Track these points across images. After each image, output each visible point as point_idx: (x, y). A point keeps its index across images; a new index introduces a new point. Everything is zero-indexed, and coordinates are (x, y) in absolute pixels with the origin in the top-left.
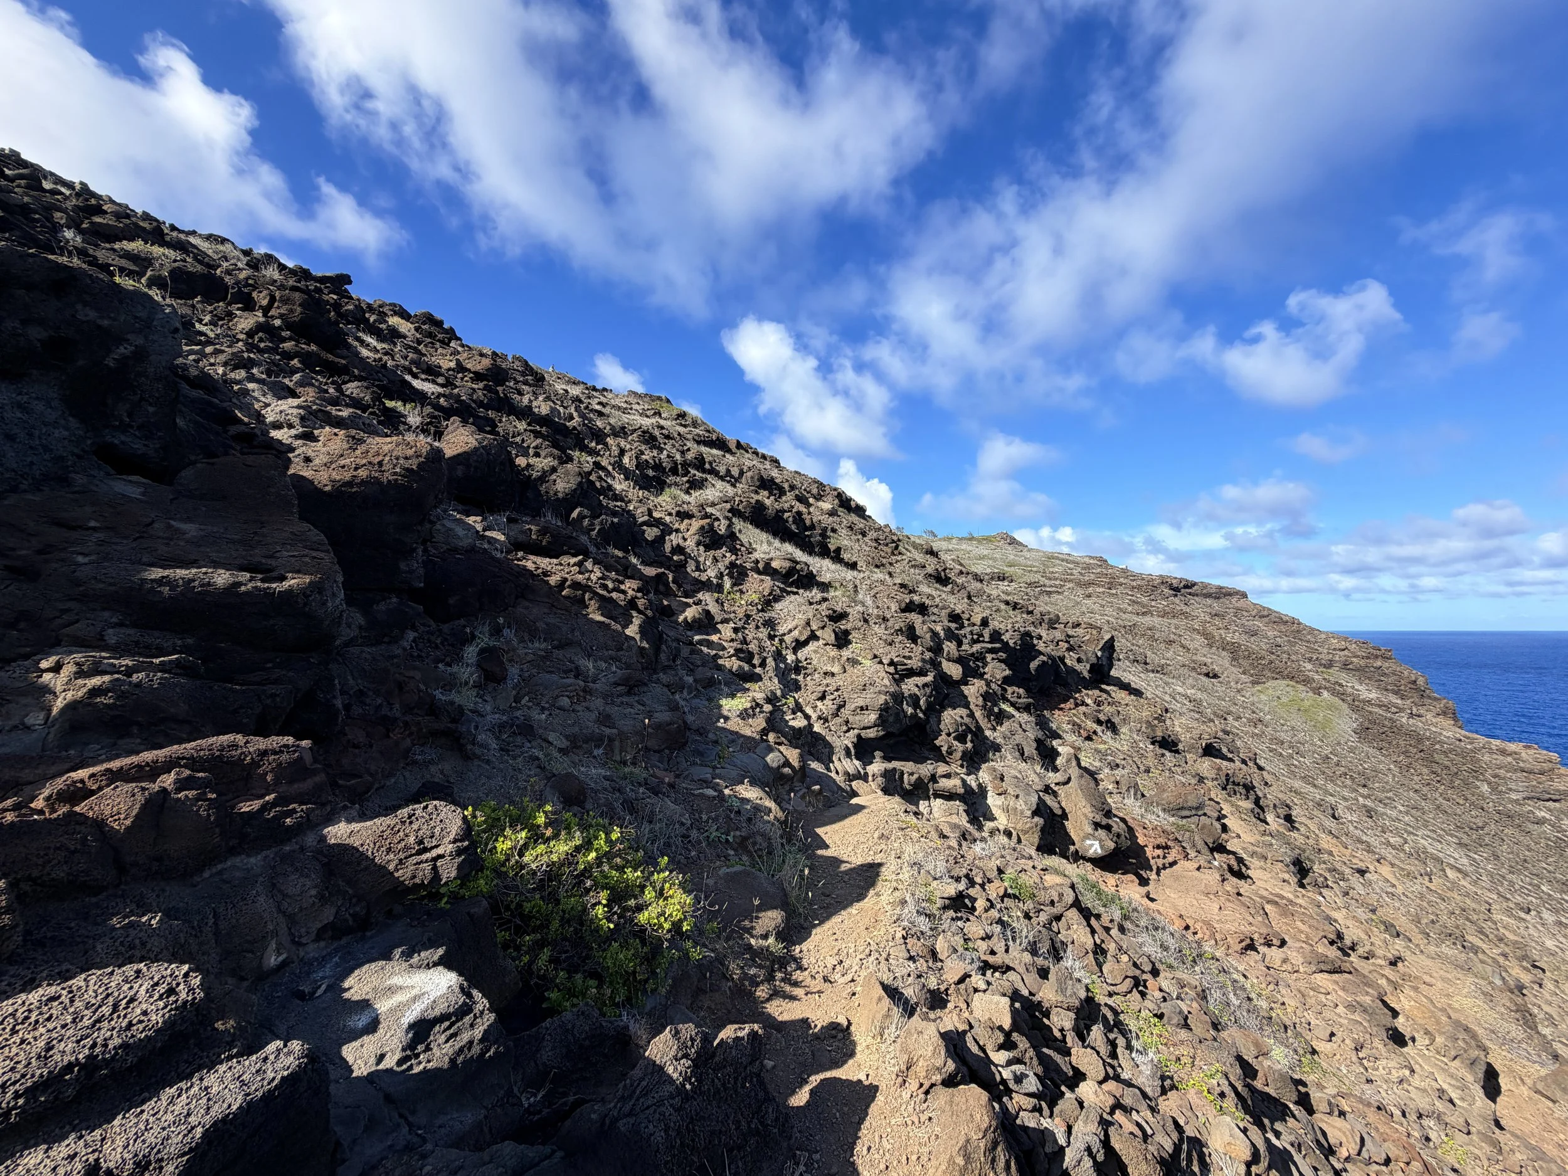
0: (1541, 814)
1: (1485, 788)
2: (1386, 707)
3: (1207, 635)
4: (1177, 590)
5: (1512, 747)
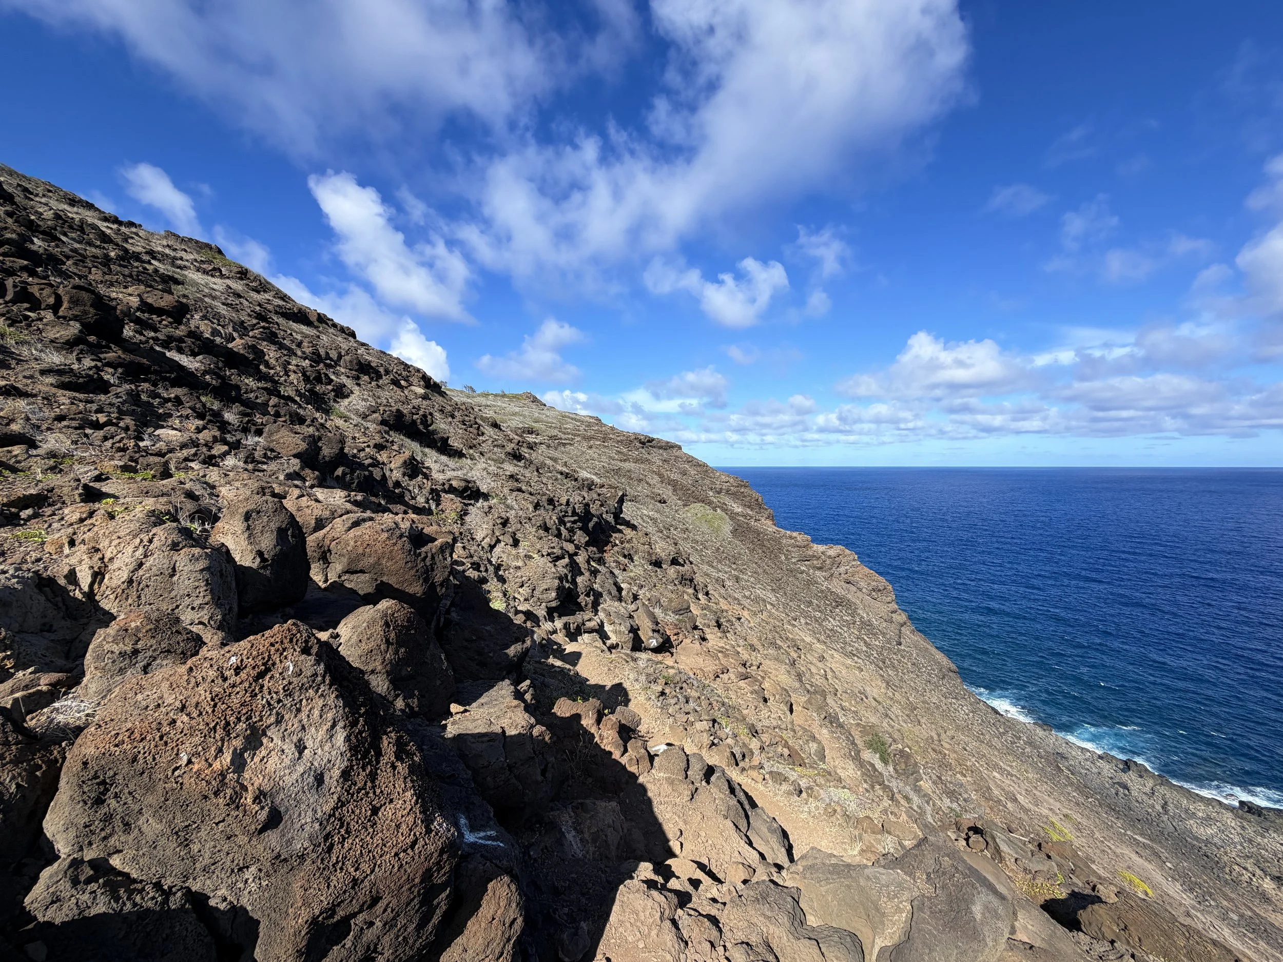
0: (803, 568)
1: (783, 558)
2: (745, 516)
3: (661, 475)
4: (643, 443)
5: (795, 534)
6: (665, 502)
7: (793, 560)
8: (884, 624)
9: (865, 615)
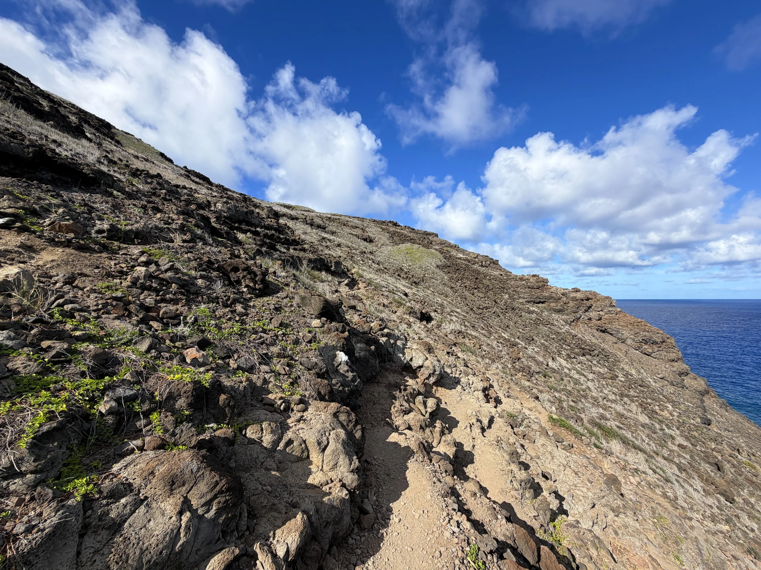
0: (532, 309)
6: (371, 241)
7: (521, 300)
8: (671, 389)
9: (633, 372)
